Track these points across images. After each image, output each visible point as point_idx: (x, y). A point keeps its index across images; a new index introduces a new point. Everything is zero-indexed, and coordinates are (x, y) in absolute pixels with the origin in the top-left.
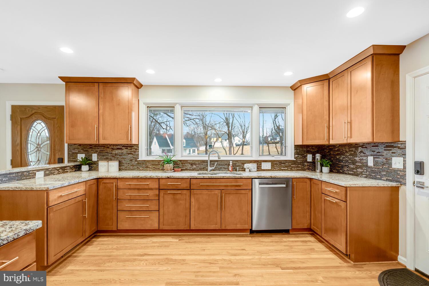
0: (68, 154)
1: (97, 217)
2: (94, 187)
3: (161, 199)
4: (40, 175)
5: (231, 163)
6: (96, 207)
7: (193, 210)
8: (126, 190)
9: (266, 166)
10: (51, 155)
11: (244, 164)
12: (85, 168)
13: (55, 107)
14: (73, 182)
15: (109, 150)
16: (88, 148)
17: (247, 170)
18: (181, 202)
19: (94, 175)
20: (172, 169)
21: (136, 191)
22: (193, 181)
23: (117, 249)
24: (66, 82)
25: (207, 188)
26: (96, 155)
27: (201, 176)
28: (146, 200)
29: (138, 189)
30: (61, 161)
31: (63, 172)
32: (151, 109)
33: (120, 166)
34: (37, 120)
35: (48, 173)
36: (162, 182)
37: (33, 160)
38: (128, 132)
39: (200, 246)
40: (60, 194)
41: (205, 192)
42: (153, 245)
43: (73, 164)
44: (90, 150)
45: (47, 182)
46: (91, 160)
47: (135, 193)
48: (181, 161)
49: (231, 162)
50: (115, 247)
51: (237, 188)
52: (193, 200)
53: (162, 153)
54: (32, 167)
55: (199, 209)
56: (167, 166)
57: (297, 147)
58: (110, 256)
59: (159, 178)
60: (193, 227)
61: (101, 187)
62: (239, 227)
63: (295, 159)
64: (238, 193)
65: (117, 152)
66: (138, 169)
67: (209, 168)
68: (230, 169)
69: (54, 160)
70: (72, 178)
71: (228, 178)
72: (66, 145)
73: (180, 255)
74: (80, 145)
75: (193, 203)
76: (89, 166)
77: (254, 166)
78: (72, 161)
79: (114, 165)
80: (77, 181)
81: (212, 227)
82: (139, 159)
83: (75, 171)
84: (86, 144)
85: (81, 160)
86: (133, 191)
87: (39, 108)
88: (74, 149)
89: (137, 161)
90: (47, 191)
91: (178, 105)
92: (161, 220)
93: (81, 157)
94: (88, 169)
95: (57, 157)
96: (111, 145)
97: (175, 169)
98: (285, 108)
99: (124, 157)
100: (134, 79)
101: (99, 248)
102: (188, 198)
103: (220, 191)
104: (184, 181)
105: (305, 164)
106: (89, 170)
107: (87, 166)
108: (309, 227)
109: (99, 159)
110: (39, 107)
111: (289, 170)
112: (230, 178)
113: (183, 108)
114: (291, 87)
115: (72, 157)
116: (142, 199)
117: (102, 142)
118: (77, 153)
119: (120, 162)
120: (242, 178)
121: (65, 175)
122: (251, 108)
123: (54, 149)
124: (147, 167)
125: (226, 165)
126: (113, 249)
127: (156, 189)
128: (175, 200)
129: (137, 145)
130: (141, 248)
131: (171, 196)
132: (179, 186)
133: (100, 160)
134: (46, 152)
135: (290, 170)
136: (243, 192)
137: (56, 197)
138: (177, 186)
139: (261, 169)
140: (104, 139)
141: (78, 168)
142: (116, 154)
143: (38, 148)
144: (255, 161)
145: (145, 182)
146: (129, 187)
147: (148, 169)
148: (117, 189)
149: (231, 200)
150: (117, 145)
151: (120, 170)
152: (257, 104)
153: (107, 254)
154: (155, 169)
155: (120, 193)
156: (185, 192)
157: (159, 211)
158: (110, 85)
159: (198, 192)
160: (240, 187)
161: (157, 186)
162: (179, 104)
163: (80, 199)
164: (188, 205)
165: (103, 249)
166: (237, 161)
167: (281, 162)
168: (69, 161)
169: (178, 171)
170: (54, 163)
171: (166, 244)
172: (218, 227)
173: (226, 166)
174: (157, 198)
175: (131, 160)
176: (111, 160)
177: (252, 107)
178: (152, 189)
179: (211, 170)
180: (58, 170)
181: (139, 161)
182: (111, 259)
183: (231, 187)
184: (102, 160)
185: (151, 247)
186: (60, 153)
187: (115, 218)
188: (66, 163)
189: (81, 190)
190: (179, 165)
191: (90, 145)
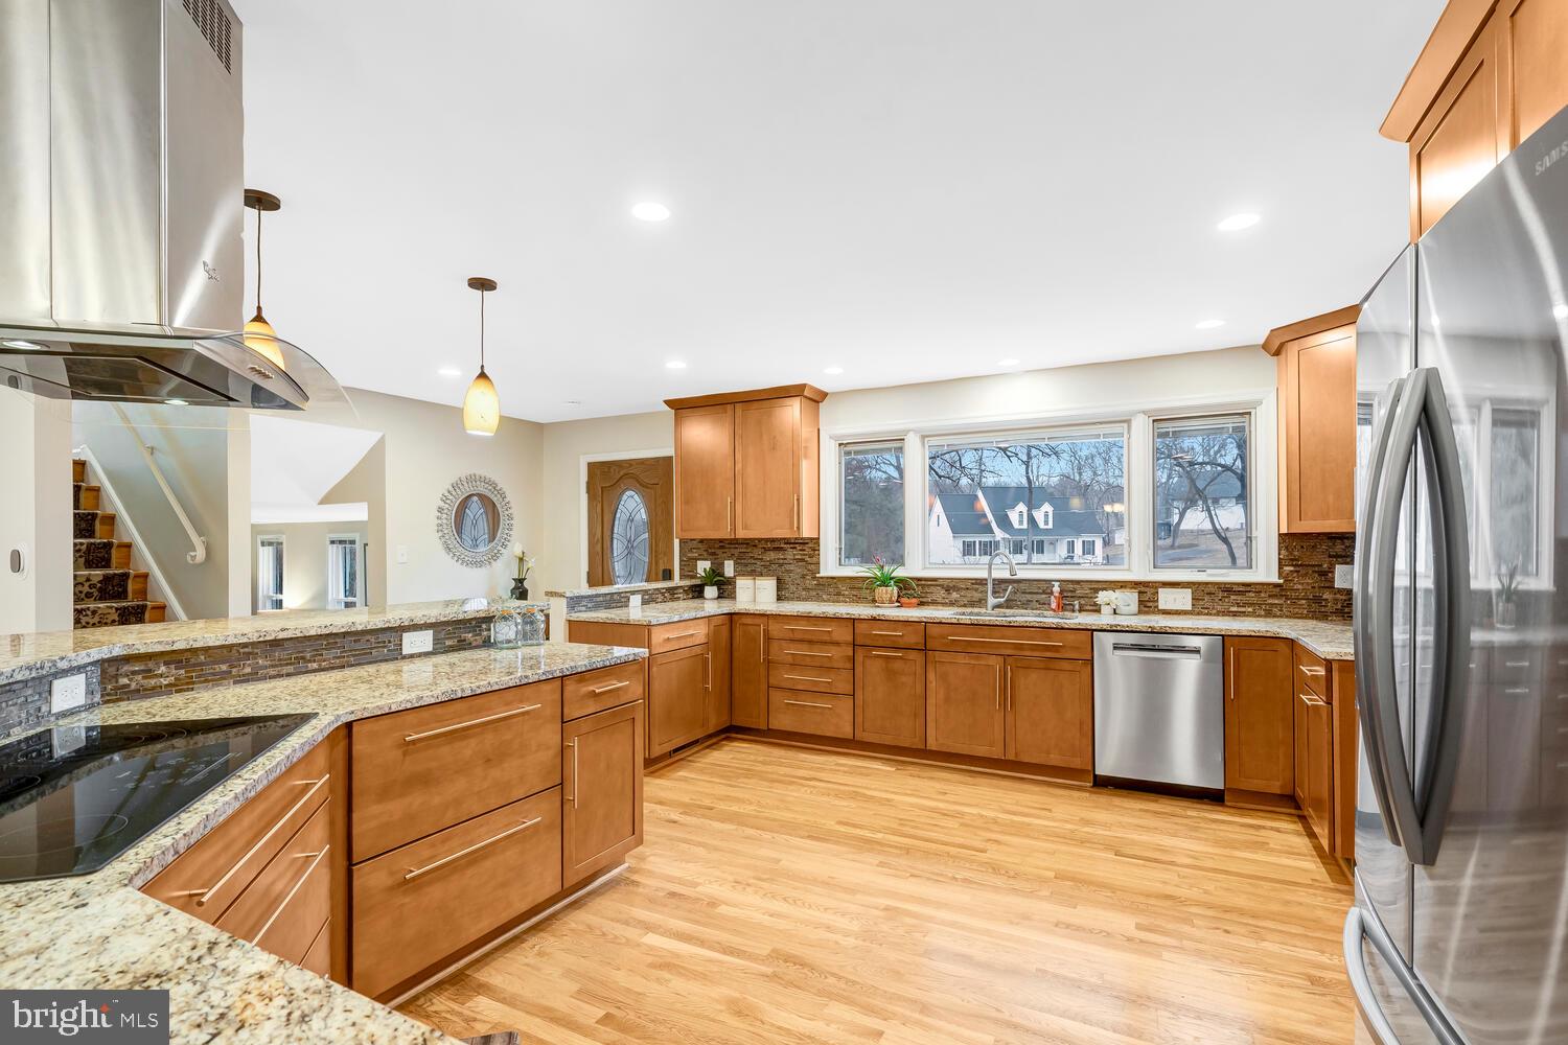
0: (681, 561)
1: (730, 695)
2: (725, 631)
3: (859, 669)
4: (636, 600)
5: (1056, 589)
6: (727, 673)
7: (931, 701)
8: (784, 643)
9: (1175, 600)
10: (650, 563)
11: (1096, 591)
12: (711, 592)
13: (657, 460)
14: (686, 616)
15: (757, 552)
16: (716, 548)
17: (1105, 610)
18: (904, 679)
19: (726, 607)
20: (895, 598)
21: (805, 646)
22: (933, 631)
23: (764, 763)
24: (676, 410)
25: (967, 648)
26: (732, 562)
27: (965, 619)
28: (825, 668)
29: (810, 642)
30: (668, 575)
31: (672, 600)
32: (849, 448)
33: (778, 589)
34: (627, 489)
35: (649, 599)
36: (860, 627)
37: (622, 573)
38: (794, 512)
39: (938, 786)
40: (666, 637)
41: (961, 659)
42: (837, 768)
43: (687, 583)
44: (719, 552)
45: (648, 614)
46: (723, 576)
47: (803, 651)
48: (919, 579)
49: (1057, 584)
50: (761, 759)
51: (1049, 654)
52: (931, 676)
53: (964, 555)
54: (620, 586)
55: (947, 699)
56: (881, 592)
57: (1287, 540)
58: (749, 770)
59: (854, 619)
60: (932, 745)
61: (738, 632)
62: (1055, 759)
63: (1282, 581)
64: (1052, 666)
65: (772, 555)
66: (818, 599)
67: (992, 601)
68: (1054, 606)
69: (657, 574)
70: (685, 609)
71: (1023, 627)
72: (676, 542)
73: (886, 791)
74: (702, 541)
75: (932, 685)
76: (719, 589)
77: (1128, 600)
78: (688, 576)
79: (767, 586)
80: (693, 615)
81: (981, 751)
82: (821, 575)
83: (693, 598)
84: (711, 540)
85: (703, 574)
86: (799, 646)
87: (631, 465)
88: (691, 550)
89: (814, 578)
90: (649, 626)
91: (911, 434)
92: (859, 719)
93: (703, 566)
94: (716, 596)
95: (662, 568)
96: (760, 540)
97: (903, 600)
98: (1250, 413)
99: (788, 567)
100: (805, 385)
101: (731, 756)
102: (920, 670)
103: (1001, 659)
104: (910, 628)
105: (1324, 597)
106: (719, 597)
107: (715, 588)
108: (1288, 791)
109: (738, 573)
110: (630, 463)
111: (1259, 616)
112: (1027, 627)
113: (926, 439)
114: (1265, 346)
115: (688, 569)
116: (818, 664)
117: (741, 534)
118: (696, 559)
119: (779, 581)
120: (1063, 628)
121: (675, 604)
122: (1125, 425)
123: (656, 551)
124: (839, 594)
125: (1044, 592)
126: (755, 761)
127: (847, 644)
128: (891, 675)
129: (817, 540)
130: (811, 769)
131: (879, 663)
132: (900, 640)
133: (739, 575)
134: (643, 556)
135: (1265, 616)
136: (1066, 665)
137: (661, 640)
138: (894, 638)
139: (1157, 607)
140: (745, 527)
141: (697, 592)
142: (771, 563)
143: (630, 550)
144: (1135, 585)
145: (824, 626)
146: (791, 635)
147: (841, 598)
148: (768, 639)
149: (1032, 685)
150: (773, 540)
151: (779, 598)
152: (1144, 412)
153: (745, 766)
154: (858, 600)
155: (774, 646)
156: (913, 655)
157: (854, 695)
158: (756, 405)
159: (946, 657)
160: (1057, 651)
161: (850, 638)
162: (915, 431)
163: (698, 650)
164: (919, 689)
165: (738, 759)
166: (1078, 582)
167: (1228, 589)
168: (682, 577)
169: (909, 606)
170: (657, 580)
171: (864, 771)
172: (996, 752)
173: (1044, 596)
174: (850, 666)
175: (803, 577)
176: (761, 575)
177: (1128, 422)
178: (837, 644)
179: (999, 606)
180: (663, 594)
181: (822, 578)
182: (749, 773)
183: (1032, 650)
184: (743, 575)
185: (831, 770)
186: (666, 559)
187: (763, 703)
188: (677, 581)
189: (700, 633)
190: (910, 590)
191: (721, 541)
